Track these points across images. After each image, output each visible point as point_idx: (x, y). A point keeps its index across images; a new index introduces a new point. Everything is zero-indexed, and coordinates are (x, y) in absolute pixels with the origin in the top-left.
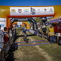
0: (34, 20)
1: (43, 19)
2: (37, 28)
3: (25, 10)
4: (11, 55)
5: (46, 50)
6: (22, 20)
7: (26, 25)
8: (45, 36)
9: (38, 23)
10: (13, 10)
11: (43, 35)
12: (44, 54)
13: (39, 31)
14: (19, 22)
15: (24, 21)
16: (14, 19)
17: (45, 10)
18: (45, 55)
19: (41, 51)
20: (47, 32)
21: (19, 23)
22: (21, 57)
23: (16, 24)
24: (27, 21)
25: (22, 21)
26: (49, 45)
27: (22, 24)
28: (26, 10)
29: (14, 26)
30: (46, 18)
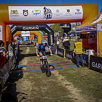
0: (50, 29)
1: (66, 26)
2: (54, 41)
5: (69, 77)
6: (30, 28)
7: (36, 37)
8: (68, 56)
9: (56, 34)
10: (14, 12)
11: (65, 54)
12: (66, 85)
13: (58, 47)
14: (24, 32)
15: (33, 30)
16: (15, 26)
17: (68, 11)
19: (62, 79)
20: (71, 48)
21: (25, 34)
22: (27, 90)
23: (20, 35)
24: (37, 30)
25: (29, 30)
26: (75, 70)
27: (29, 35)
29: (16, 38)
30: (70, 25)
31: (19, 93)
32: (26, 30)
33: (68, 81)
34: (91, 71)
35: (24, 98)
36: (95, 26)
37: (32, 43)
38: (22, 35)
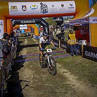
0: (45, 22)
1: (58, 19)
3: (32, 7)
4: (15, 75)
6: (27, 22)
7: (32, 30)
8: (63, 46)
9: (50, 26)
10: (14, 7)
11: (59, 44)
12: (64, 72)
14: (22, 25)
16: (14, 21)
18: (65, 74)
19: (59, 67)
20: (66, 39)
22: (29, 78)
23: (18, 29)
24: (34, 23)
26: (70, 58)
27: (26, 28)
28: (34, 6)
30: (63, 19)
31: (22, 81)
32: (23, 24)
33: (65, 68)
34: (84, 59)
35: (27, 85)
36: (87, 19)
37: (29, 35)
38: (21, 28)
